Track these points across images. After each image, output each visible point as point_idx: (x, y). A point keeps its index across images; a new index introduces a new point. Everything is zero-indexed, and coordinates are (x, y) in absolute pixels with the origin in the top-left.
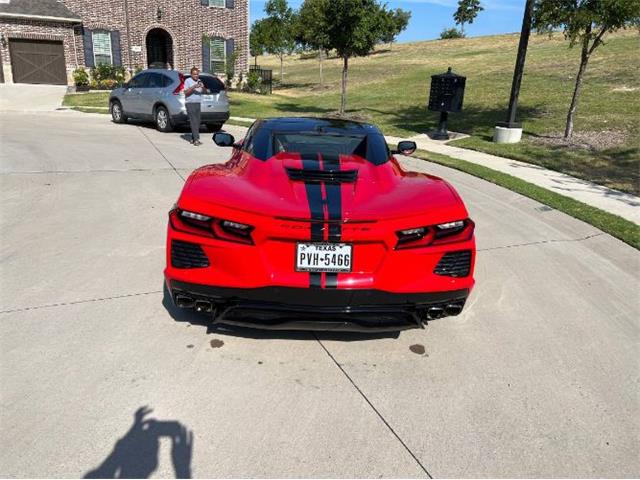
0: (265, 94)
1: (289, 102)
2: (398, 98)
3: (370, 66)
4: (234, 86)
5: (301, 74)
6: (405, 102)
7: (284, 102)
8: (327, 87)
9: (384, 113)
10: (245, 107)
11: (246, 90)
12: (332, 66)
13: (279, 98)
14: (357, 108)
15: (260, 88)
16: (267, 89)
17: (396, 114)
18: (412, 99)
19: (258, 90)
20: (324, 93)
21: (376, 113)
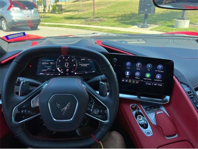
0: (60, 14)
1: (70, 16)
2: (115, 12)
3: (98, 2)
4: (47, 11)
5: (73, 7)
6: (119, 13)
7: (68, 16)
8: (84, 11)
9: (112, 18)
10: (51, 19)
11: (52, 13)
12: (84, 4)
13: (66, 15)
14: (99, 17)
15: (58, 12)
16: (60, 12)
17: (118, 18)
18: (122, 12)
19: (57, 13)
20: (83, 13)
21: (108, 18)
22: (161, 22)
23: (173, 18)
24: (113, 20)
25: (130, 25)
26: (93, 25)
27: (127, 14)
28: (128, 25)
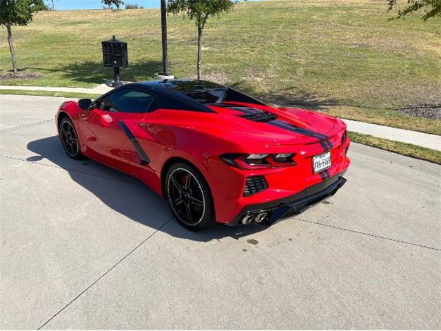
17: (64, 71)
22: (139, 77)
23: (154, 72)
24: (58, 75)
25: (94, 84)
26: (23, 85)
27: (78, 64)
28: (90, 84)
